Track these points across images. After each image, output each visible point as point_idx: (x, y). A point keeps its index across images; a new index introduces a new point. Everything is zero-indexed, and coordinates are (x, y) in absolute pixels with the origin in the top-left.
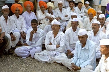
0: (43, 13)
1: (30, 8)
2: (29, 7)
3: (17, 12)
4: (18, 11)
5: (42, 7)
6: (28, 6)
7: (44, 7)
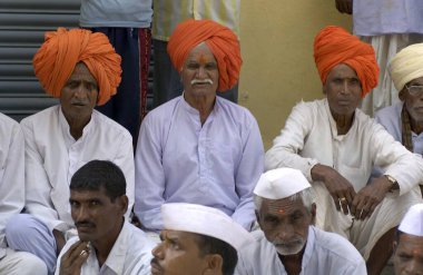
0: (344, 123)
1: (214, 73)
2: (208, 66)
3: (81, 92)
4: (88, 85)
5: (340, 81)
6: (196, 59)
7: (353, 81)
